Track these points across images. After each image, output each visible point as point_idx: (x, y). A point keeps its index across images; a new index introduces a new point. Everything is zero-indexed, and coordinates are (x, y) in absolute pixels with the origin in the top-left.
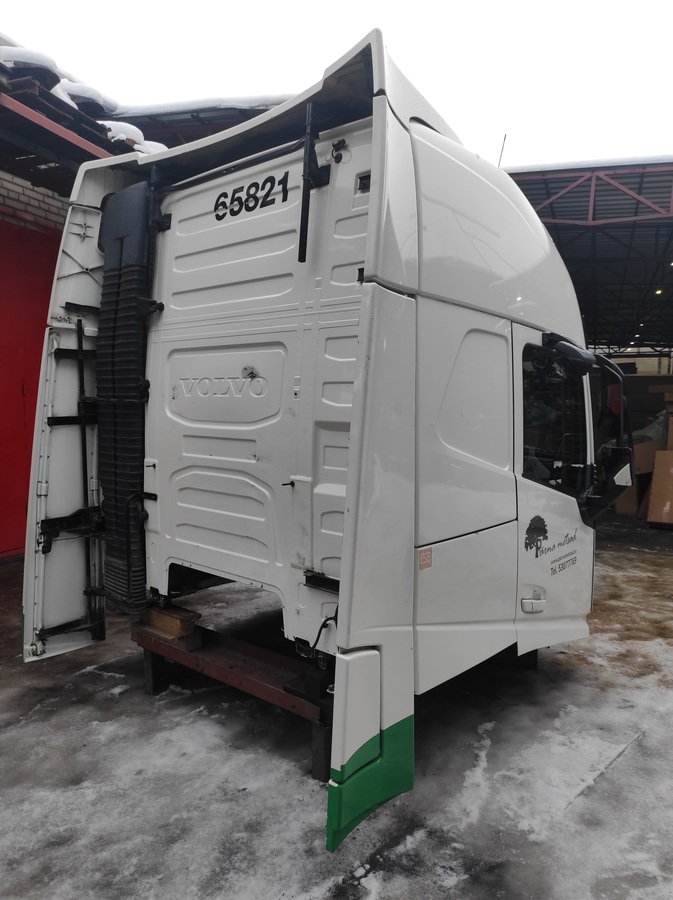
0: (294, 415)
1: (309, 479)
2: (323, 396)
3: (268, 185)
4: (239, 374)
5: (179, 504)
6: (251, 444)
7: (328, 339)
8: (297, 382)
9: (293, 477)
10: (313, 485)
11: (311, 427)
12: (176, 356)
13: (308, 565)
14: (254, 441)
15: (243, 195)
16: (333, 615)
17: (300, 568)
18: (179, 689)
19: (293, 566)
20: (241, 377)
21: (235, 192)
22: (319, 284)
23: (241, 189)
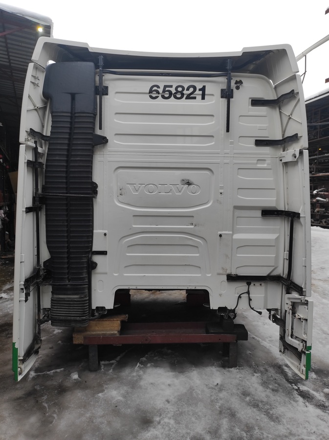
0: (221, 203)
1: (231, 232)
2: (238, 194)
3: (191, 90)
4: (179, 182)
5: (128, 254)
6: (191, 218)
7: (239, 169)
8: (222, 188)
9: (220, 233)
10: (232, 235)
11: (232, 209)
12: (121, 171)
13: (228, 272)
14: (193, 217)
15: (173, 90)
16: (246, 291)
17: (223, 274)
18: (107, 362)
19: (219, 274)
20: (180, 184)
21: (165, 87)
22: (232, 143)
23: (171, 86)
